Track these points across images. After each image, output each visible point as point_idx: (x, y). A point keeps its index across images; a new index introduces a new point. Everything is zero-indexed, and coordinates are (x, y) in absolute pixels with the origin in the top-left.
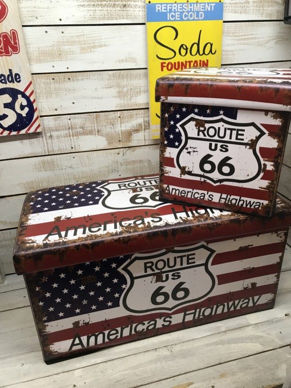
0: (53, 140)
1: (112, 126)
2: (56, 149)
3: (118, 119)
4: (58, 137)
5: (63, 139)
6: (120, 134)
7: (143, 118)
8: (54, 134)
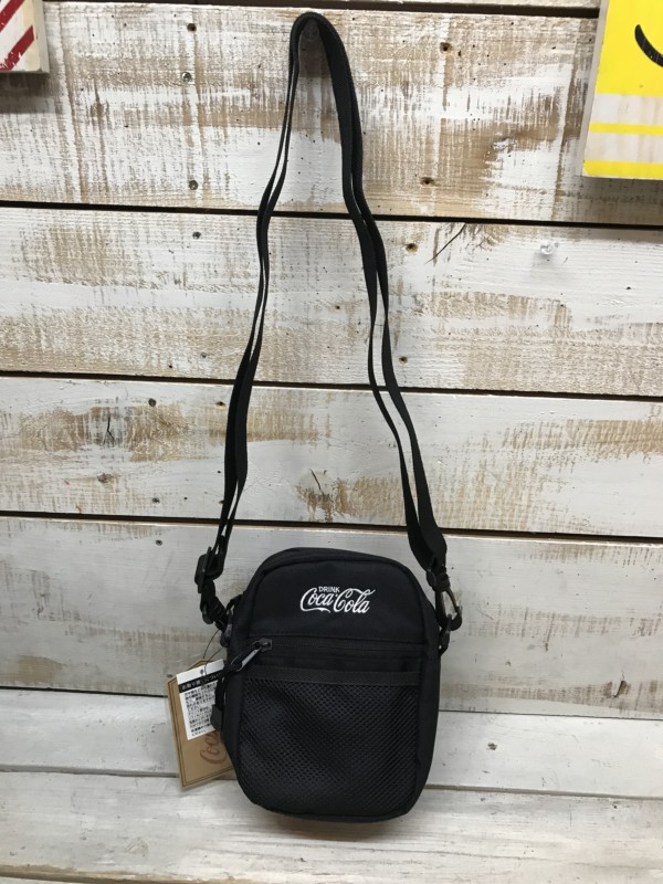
0: (106, 130)
1: (400, 95)
2: (120, 183)
3: (434, 59)
4: (131, 119)
5: (151, 132)
6: (436, 147)
7: (569, 67)
8: (115, 98)
